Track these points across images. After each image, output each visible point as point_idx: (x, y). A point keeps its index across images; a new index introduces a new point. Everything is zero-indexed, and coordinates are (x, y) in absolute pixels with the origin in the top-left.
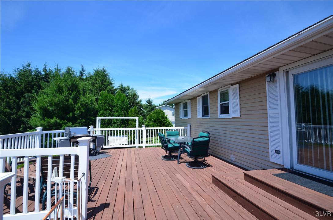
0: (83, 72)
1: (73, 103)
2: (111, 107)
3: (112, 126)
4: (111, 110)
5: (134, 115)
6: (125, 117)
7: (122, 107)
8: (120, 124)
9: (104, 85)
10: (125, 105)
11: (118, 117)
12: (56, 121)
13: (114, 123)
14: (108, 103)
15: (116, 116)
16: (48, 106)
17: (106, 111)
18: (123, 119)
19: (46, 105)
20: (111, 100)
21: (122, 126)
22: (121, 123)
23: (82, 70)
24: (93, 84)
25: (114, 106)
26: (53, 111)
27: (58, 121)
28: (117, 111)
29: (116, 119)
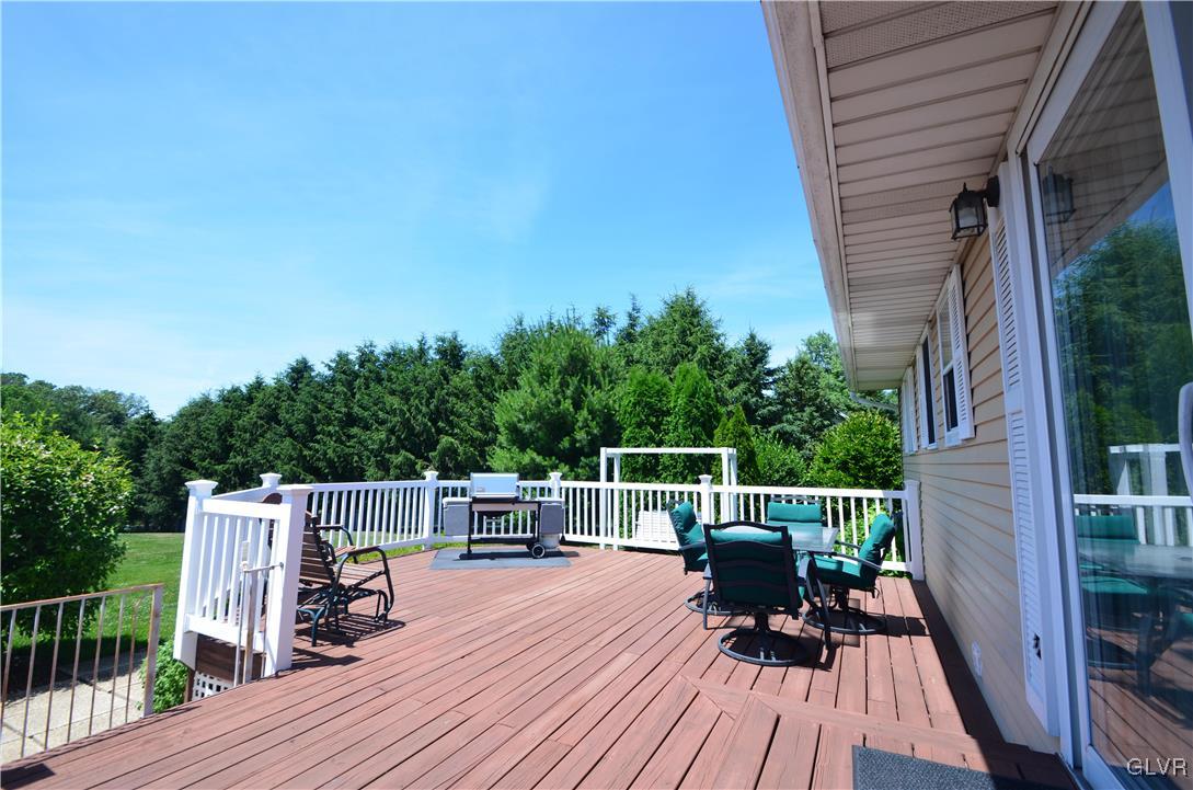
0: (636, 315)
1: (571, 409)
2: (657, 417)
3: (658, 477)
4: (656, 427)
5: (730, 439)
6: (699, 446)
7: (688, 414)
8: (682, 473)
9: (688, 344)
10: (698, 408)
11: (678, 446)
12: (533, 460)
13: (666, 468)
14: (647, 404)
15: (672, 446)
16: (519, 421)
17: (640, 428)
18: (692, 455)
19: (515, 419)
20: (658, 391)
21: (689, 478)
22: (685, 467)
23: (634, 309)
24: (657, 345)
25: (668, 413)
26: (532, 433)
27: (539, 459)
28: (676, 429)
29: (671, 455)
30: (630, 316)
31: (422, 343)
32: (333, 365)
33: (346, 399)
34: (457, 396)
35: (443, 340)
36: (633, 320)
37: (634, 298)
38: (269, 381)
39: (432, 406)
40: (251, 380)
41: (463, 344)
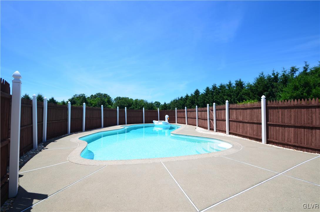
30: (304, 68)
31: (230, 83)
32: (206, 90)
33: (212, 97)
34: (244, 95)
35: (237, 81)
36: (306, 69)
37: (306, 62)
38: (189, 95)
39: (238, 98)
40: (186, 95)
41: (243, 81)
